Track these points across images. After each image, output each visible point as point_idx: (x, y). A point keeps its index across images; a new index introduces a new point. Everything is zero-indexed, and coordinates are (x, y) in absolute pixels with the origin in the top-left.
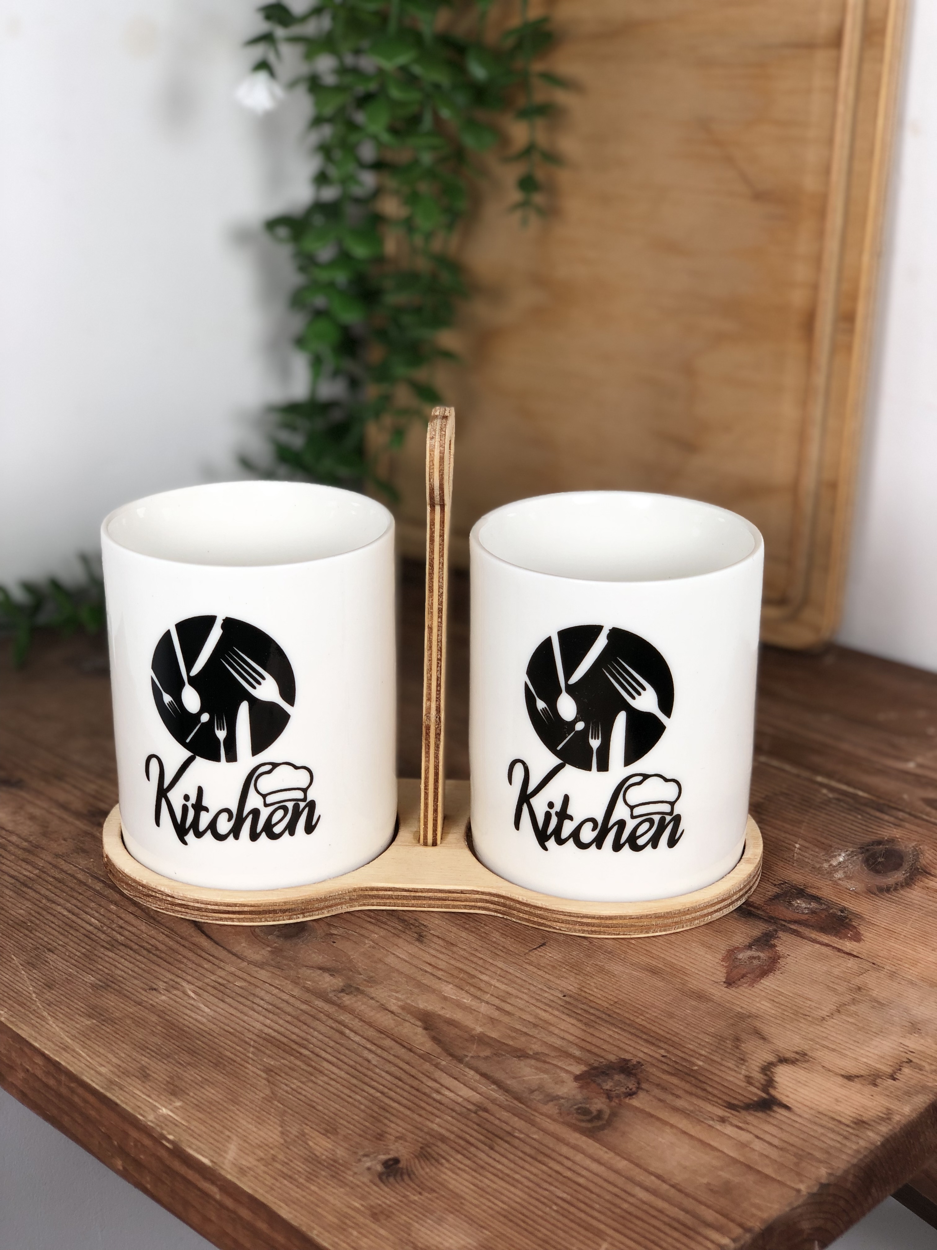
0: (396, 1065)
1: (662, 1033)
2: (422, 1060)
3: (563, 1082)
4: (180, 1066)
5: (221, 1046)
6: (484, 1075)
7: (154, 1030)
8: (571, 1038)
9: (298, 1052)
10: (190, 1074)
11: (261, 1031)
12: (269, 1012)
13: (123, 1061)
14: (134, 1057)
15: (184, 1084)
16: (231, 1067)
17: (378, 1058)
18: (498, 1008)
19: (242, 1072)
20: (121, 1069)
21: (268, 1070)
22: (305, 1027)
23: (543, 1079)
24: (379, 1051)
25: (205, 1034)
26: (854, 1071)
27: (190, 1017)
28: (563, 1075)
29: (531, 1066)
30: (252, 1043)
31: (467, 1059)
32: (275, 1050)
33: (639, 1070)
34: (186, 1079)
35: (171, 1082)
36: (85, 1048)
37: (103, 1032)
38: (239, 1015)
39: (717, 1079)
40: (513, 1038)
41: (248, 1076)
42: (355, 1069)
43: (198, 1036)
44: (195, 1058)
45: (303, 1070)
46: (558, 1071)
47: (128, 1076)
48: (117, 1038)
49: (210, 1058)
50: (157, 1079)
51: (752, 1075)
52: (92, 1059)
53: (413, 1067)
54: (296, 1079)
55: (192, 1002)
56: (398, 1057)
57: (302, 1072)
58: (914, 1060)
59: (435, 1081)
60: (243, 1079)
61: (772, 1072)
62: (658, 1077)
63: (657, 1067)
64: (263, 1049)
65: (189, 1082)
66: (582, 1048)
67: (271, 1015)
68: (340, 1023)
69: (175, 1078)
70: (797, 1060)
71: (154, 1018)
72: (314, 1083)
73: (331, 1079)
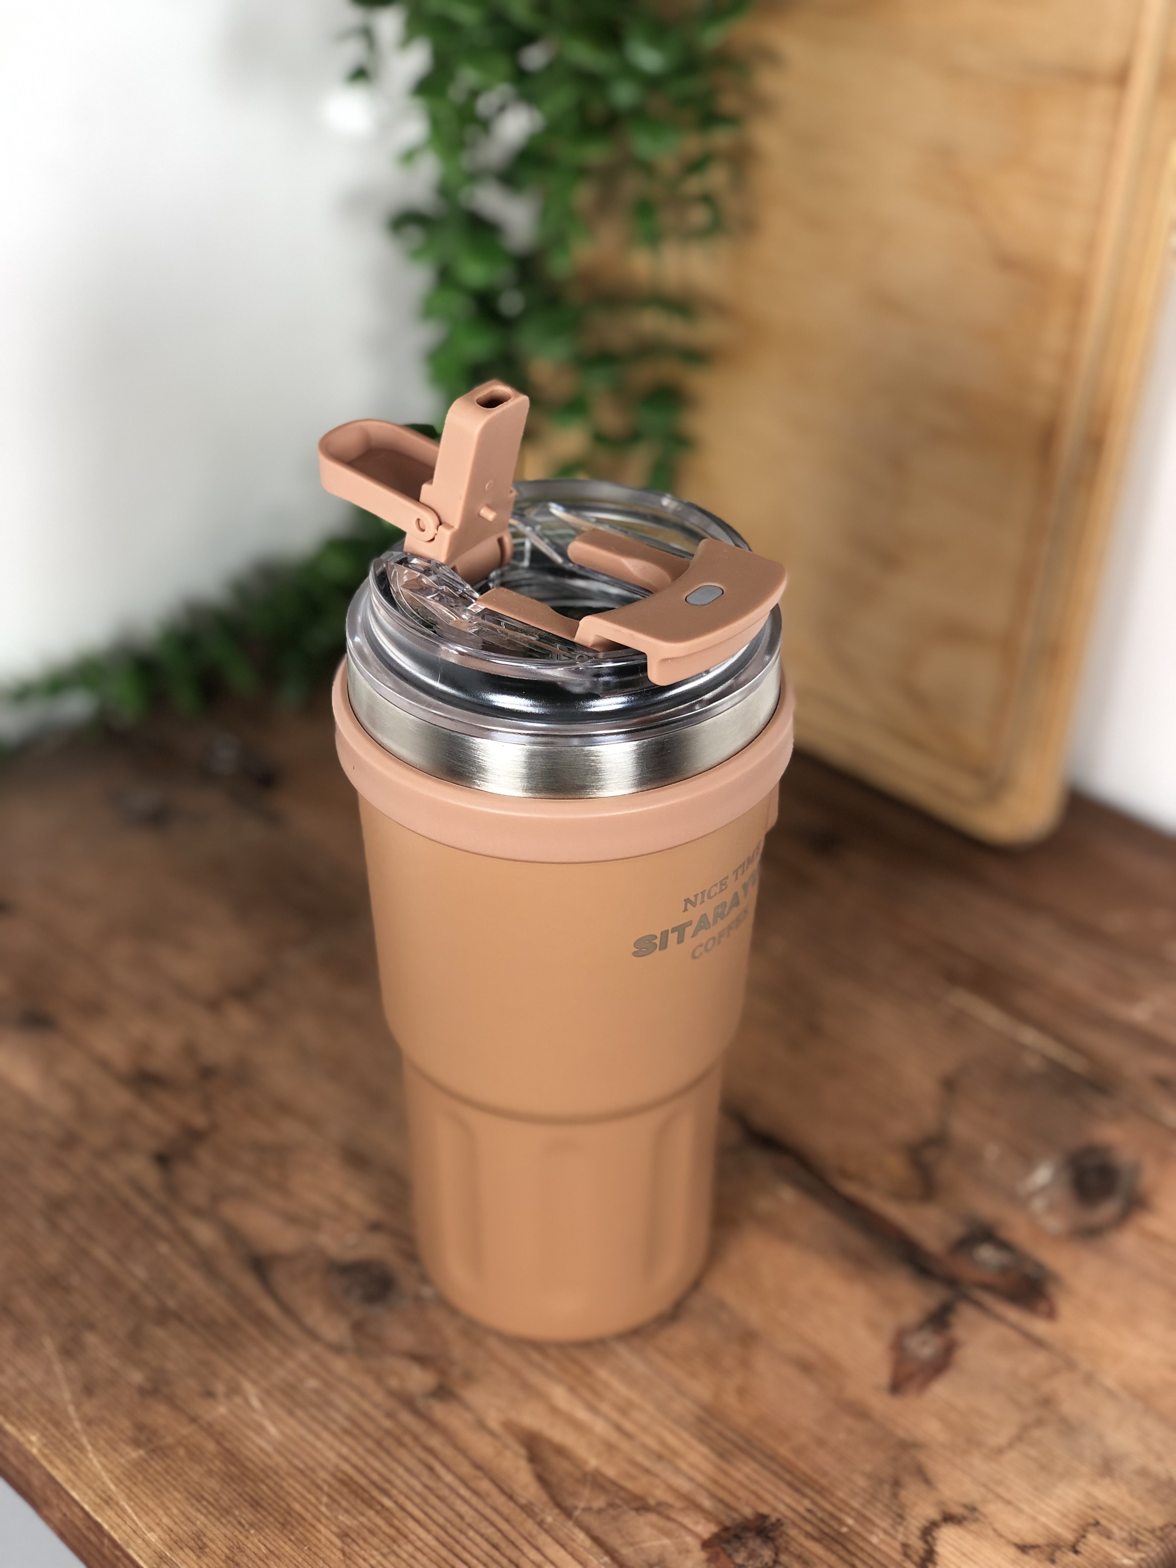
0: (493, 1524)
1: (809, 1471)
2: (524, 1516)
3: (688, 1551)
4: (240, 1528)
5: (289, 1493)
6: (596, 1540)
7: (211, 1466)
8: (700, 1478)
9: (380, 1503)
10: (255, 1543)
11: (337, 1467)
12: (347, 1432)
13: (176, 1523)
14: (188, 1514)
15: (245, 1559)
16: (301, 1529)
17: (472, 1513)
18: (619, 1428)
19: (312, 1539)
20: (173, 1536)
21: (344, 1535)
22: (388, 1460)
23: (664, 1547)
24: (474, 1500)
25: (270, 1473)
26: (1030, 1539)
27: (253, 1442)
28: (689, 1539)
29: (653, 1526)
30: (326, 1488)
31: (577, 1513)
32: (352, 1498)
33: (778, 1533)
34: (248, 1552)
35: (231, 1556)
36: (130, 1499)
37: (151, 1471)
38: (311, 1438)
39: (868, 1548)
40: (632, 1478)
41: (320, 1545)
42: (446, 1532)
43: (262, 1475)
44: (259, 1515)
45: (385, 1533)
46: (683, 1533)
47: (181, 1548)
48: (167, 1481)
49: (276, 1515)
50: (214, 1553)
51: (910, 1542)
52: (140, 1518)
53: (513, 1527)
54: (377, 1550)
55: (257, 1417)
56: (495, 1510)
57: (382, 1536)
58: (1103, 1522)
59: (538, 1550)
60: (314, 1549)
61: (934, 1538)
62: (801, 1545)
63: (799, 1528)
64: (337, 1497)
65: (252, 1556)
66: (712, 1496)
67: (348, 1440)
68: (430, 1451)
69: (236, 1550)
70: (964, 1518)
71: (211, 1446)
72: (398, 1556)
73: (418, 1549)
